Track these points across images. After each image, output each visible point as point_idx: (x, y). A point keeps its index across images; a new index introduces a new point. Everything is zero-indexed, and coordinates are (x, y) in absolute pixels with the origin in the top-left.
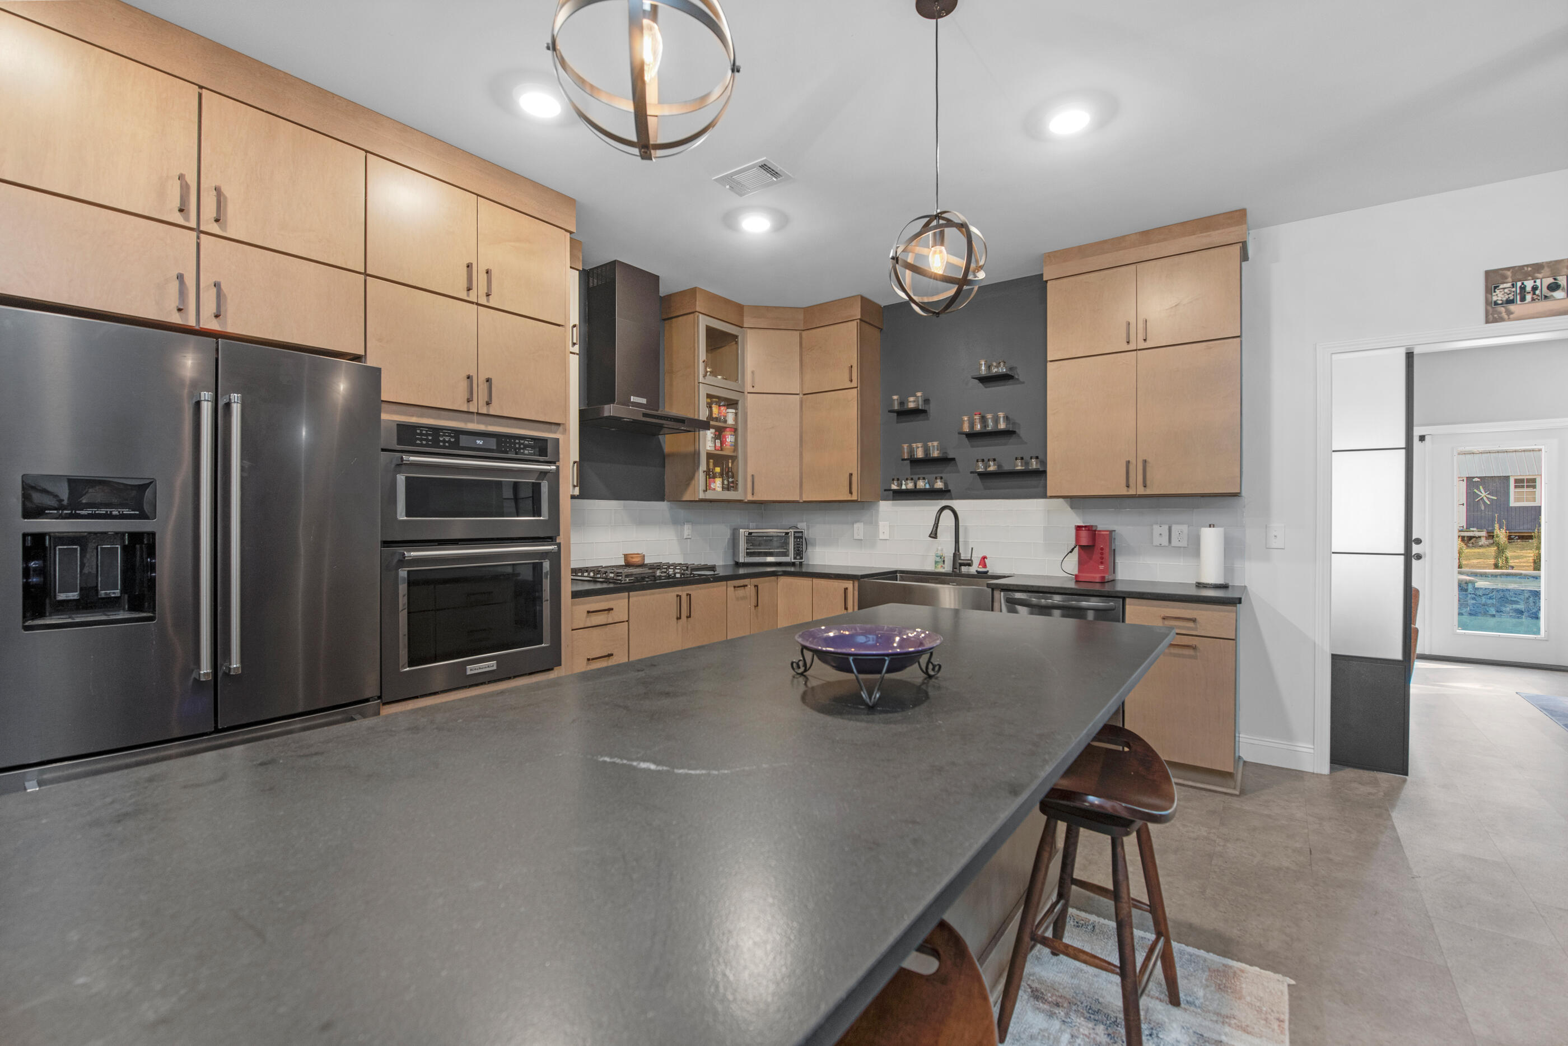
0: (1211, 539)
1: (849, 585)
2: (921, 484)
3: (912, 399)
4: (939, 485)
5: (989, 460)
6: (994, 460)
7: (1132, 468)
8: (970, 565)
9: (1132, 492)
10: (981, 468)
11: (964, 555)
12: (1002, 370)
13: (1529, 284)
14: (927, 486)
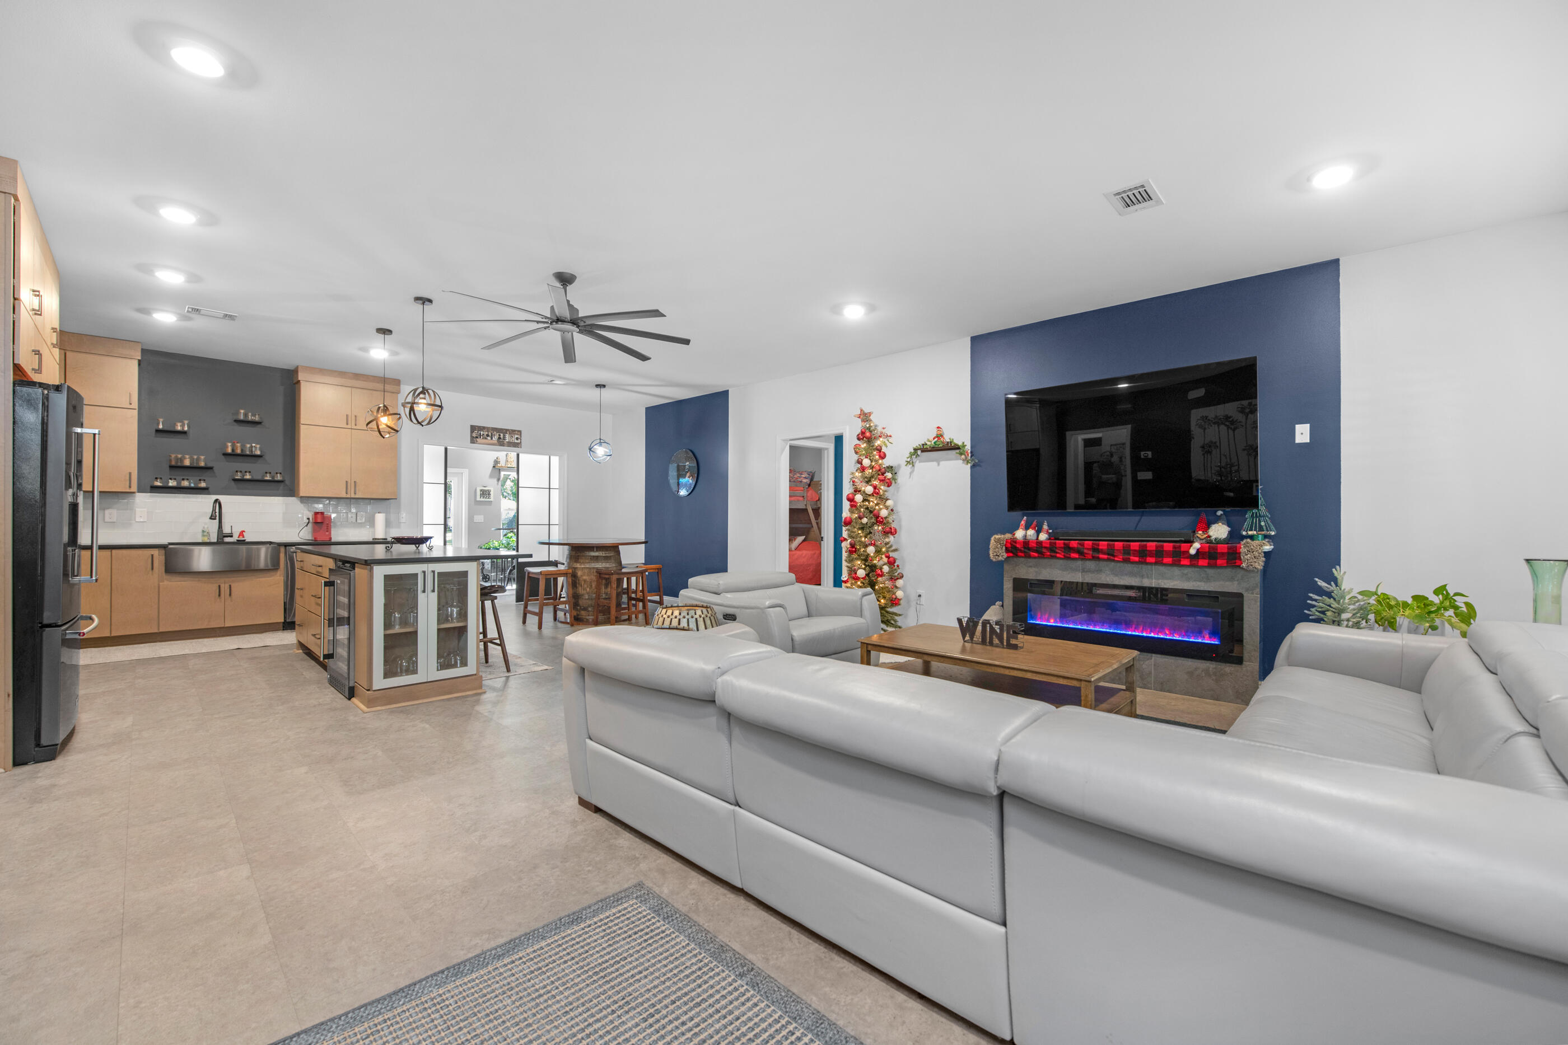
0: (380, 518)
1: (155, 552)
2: (185, 483)
3: (179, 424)
4: (203, 485)
5: (246, 472)
6: (250, 472)
7: (349, 485)
8: (232, 536)
9: (348, 496)
10: (238, 476)
11: (226, 530)
12: (257, 418)
13: (482, 433)
14: (192, 485)
